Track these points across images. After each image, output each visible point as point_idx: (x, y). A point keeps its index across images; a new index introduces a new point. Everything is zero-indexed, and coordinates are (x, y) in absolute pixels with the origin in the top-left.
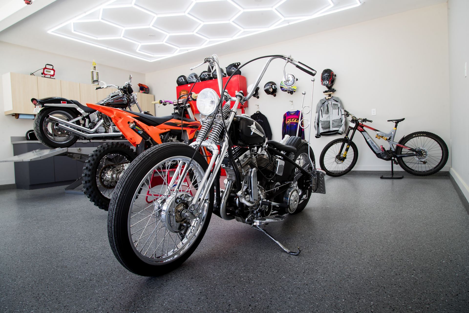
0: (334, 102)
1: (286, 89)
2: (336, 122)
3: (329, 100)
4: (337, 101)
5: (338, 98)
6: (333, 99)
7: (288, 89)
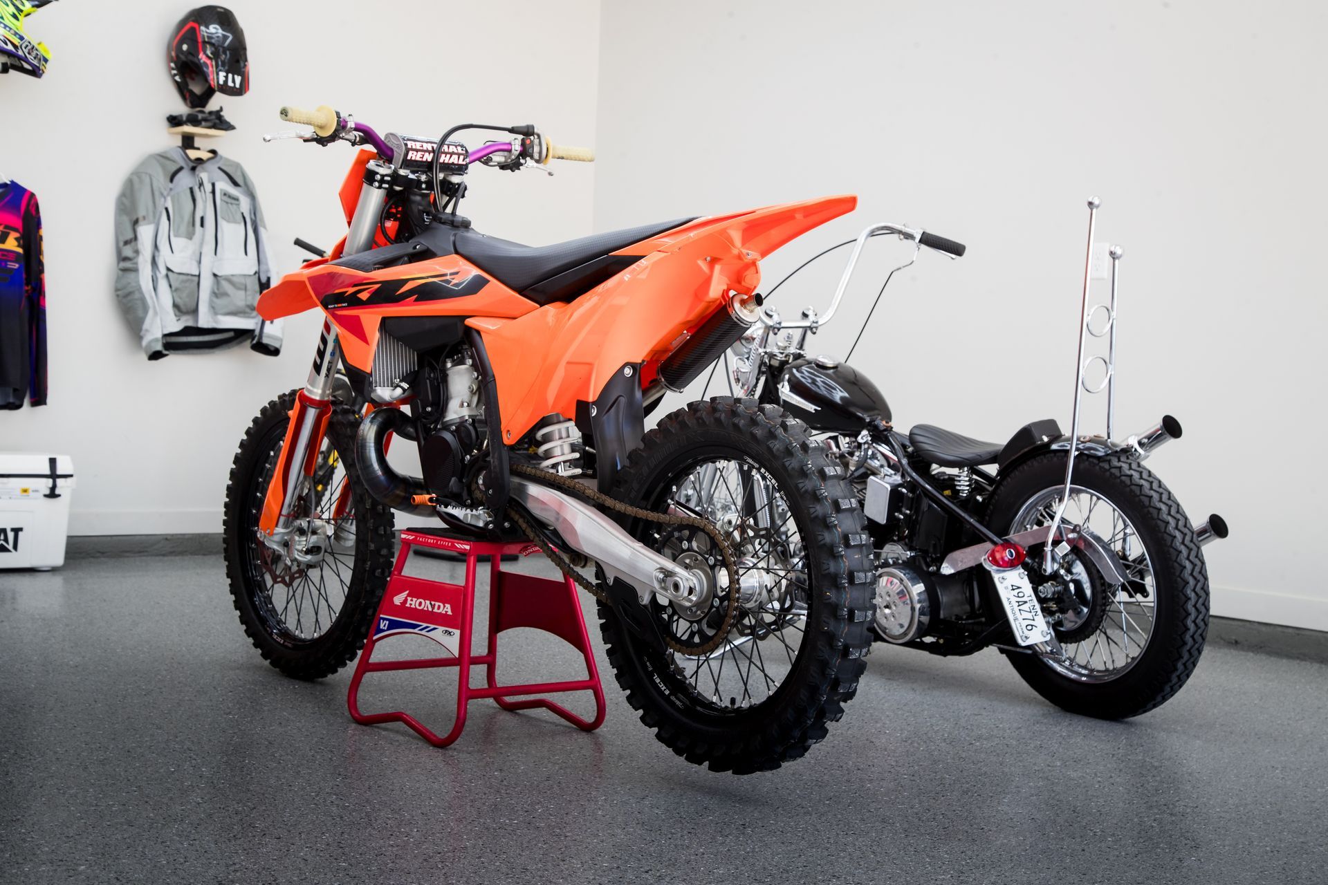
0: (223, 185)
1: (10, 47)
2: (239, 289)
3: (204, 170)
4: (235, 184)
5: (238, 166)
6: (220, 168)
7: (20, 53)
